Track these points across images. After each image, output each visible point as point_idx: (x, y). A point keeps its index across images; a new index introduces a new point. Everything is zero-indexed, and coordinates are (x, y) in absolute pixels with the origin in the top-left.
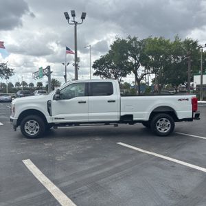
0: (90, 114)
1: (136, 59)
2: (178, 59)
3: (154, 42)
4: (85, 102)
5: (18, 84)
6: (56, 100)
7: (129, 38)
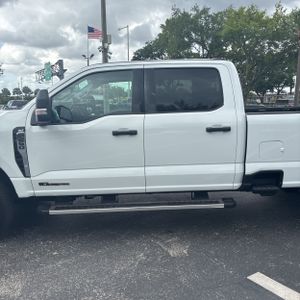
0: (151, 171)
1: (204, 47)
2: (277, 46)
3: (239, 14)
4: (133, 133)
5: (17, 91)
6: (42, 125)
7: (195, 9)
